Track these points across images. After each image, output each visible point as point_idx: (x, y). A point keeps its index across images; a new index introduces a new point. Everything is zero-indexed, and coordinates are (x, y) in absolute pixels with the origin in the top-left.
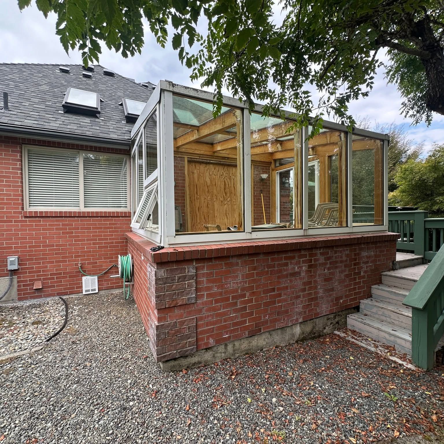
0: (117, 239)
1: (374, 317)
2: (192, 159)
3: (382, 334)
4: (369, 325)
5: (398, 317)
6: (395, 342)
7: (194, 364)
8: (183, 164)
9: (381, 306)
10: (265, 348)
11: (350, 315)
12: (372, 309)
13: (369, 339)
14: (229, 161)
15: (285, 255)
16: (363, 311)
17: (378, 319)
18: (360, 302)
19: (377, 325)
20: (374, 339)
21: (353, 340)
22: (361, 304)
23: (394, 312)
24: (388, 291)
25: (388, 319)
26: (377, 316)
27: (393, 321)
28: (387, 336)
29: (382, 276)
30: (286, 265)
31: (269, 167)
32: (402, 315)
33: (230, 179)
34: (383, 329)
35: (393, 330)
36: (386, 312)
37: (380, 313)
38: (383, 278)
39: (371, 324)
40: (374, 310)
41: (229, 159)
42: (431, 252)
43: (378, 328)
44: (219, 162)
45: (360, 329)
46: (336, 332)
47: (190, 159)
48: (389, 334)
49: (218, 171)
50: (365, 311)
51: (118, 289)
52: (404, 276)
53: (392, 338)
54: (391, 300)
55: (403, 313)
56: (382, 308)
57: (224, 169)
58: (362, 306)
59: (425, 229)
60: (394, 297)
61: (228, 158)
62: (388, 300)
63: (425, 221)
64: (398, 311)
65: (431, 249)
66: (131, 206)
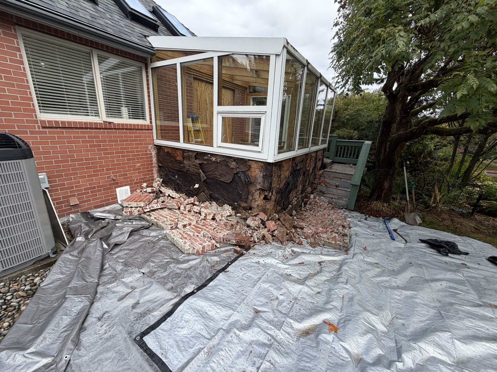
31: (245, 91)
59: (336, 145)
63: (337, 141)
65: (336, 156)
66: (151, 119)
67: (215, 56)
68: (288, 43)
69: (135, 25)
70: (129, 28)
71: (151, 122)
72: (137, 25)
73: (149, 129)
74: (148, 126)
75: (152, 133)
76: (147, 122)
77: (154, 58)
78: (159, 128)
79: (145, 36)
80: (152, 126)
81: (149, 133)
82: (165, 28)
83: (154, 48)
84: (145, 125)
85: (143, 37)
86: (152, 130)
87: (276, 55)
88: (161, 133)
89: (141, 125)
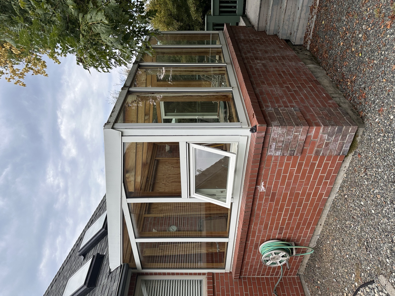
0: (241, 289)
1: (292, 27)
2: (147, 210)
3: (303, 15)
4: (298, 26)
5: (289, 9)
6: (307, 6)
7: (354, 113)
8: (151, 219)
9: (282, 23)
10: (330, 80)
11: (292, 43)
12: (286, 29)
13: (309, 24)
14: (151, 177)
15: (249, 69)
16: (288, 37)
17: (292, 24)
18: (282, 39)
19: (297, 21)
20: (308, 22)
21: (311, 33)
22: (283, 39)
23: (285, 13)
24: (270, 21)
25: (292, 16)
26: (290, 25)
27: (292, 13)
28: (303, 12)
29: (259, 31)
30: (257, 69)
31: (158, 146)
32: (286, 7)
33: (169, 178)
34: (299, 15)
35: (299, 9)
36: (286, 18)
37: (287, 23)
38: (260, 30)
39: (296, 25)
40: (286, 27)
41: (149, 177)
42: (237, 11)
43: (298, 19)
44: (152, 185)
45: (302, 33)
46: (308, 48)
47: (147, 212)
48: (302, 10)
49: (161, 188)
50: (288, 35)
51: (305, 290)
52: (258, 15)
53: (304, 8)
54: (277, 20)
55: (285, 6)
56: (284, 22)
57: (158, 183)
58: (284, 38)
59: (219, 15)
60: (274, 17)
61: (147, 178)
62: (277, 22)
63: (214, 15)
64: (284, 11)
65: (235, 12)
66: (199, 274)
67: (126, 201)
68: (108, 122)
69: (100, 282)
70: (104, 290)
71: (204, 274)
72: (100, 280)
73: (212, 277)
74: (208, 279)
75: (217, 274)
76: (204, 279)
77: (131, 264)
78: (210, 265)
79: (110, 273)
80: (209, 273)
81: (218, 279)
82: (99, 245)
83: (121, 265)
84: (208, 283)
85: (111, 275)
86: (213, 274)
87: (122, 136)
88: (217, 262)
89: (209, 288)
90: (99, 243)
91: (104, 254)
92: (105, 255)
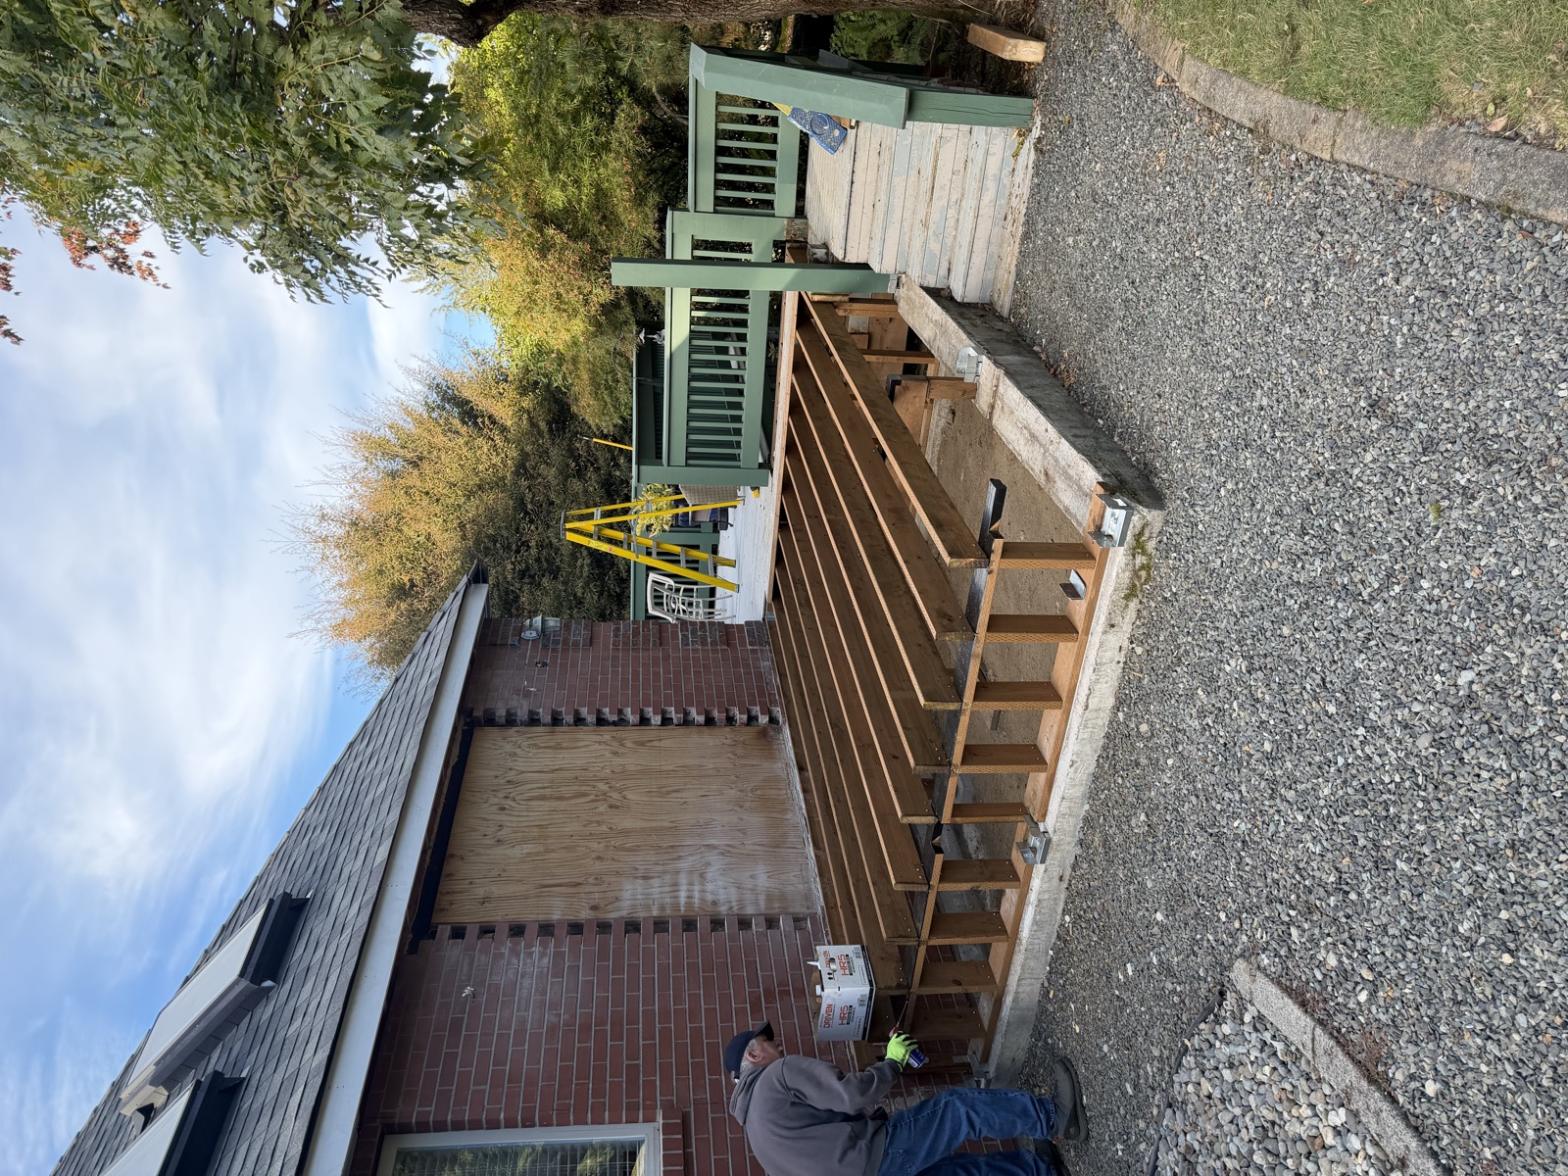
65: (770, 204)
90: (220, 1045)
91: (243, 1075)
92: (244, 1079)
